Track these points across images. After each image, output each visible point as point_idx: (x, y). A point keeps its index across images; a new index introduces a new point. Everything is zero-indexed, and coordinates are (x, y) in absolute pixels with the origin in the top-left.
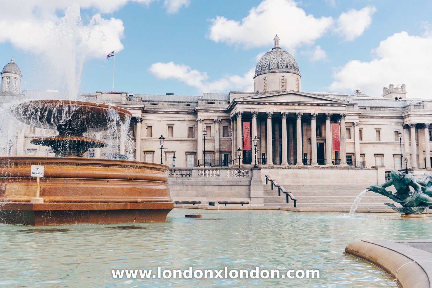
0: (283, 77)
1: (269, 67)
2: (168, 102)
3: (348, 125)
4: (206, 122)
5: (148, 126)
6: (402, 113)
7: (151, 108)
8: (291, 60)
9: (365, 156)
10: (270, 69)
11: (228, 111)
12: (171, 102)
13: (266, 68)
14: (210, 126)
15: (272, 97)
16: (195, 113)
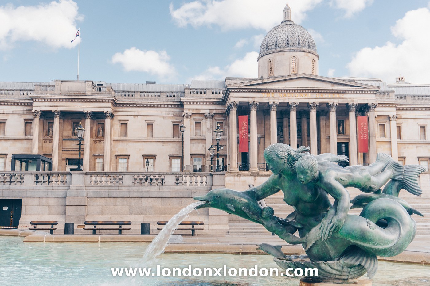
0: (295, 58)
1: (276, 45)
2: (147, 92)
3: (381, 119)
4: (195, 117)
5: (121, 124)
7: (125, 100)
8: (305, 36)
9: (405, 160)
10: (277, 48)
11: (223, 102)
12: (150, 92)
13: (273, 47)
14: (201, 122)
15: (276, 83)
16: (181, 105)
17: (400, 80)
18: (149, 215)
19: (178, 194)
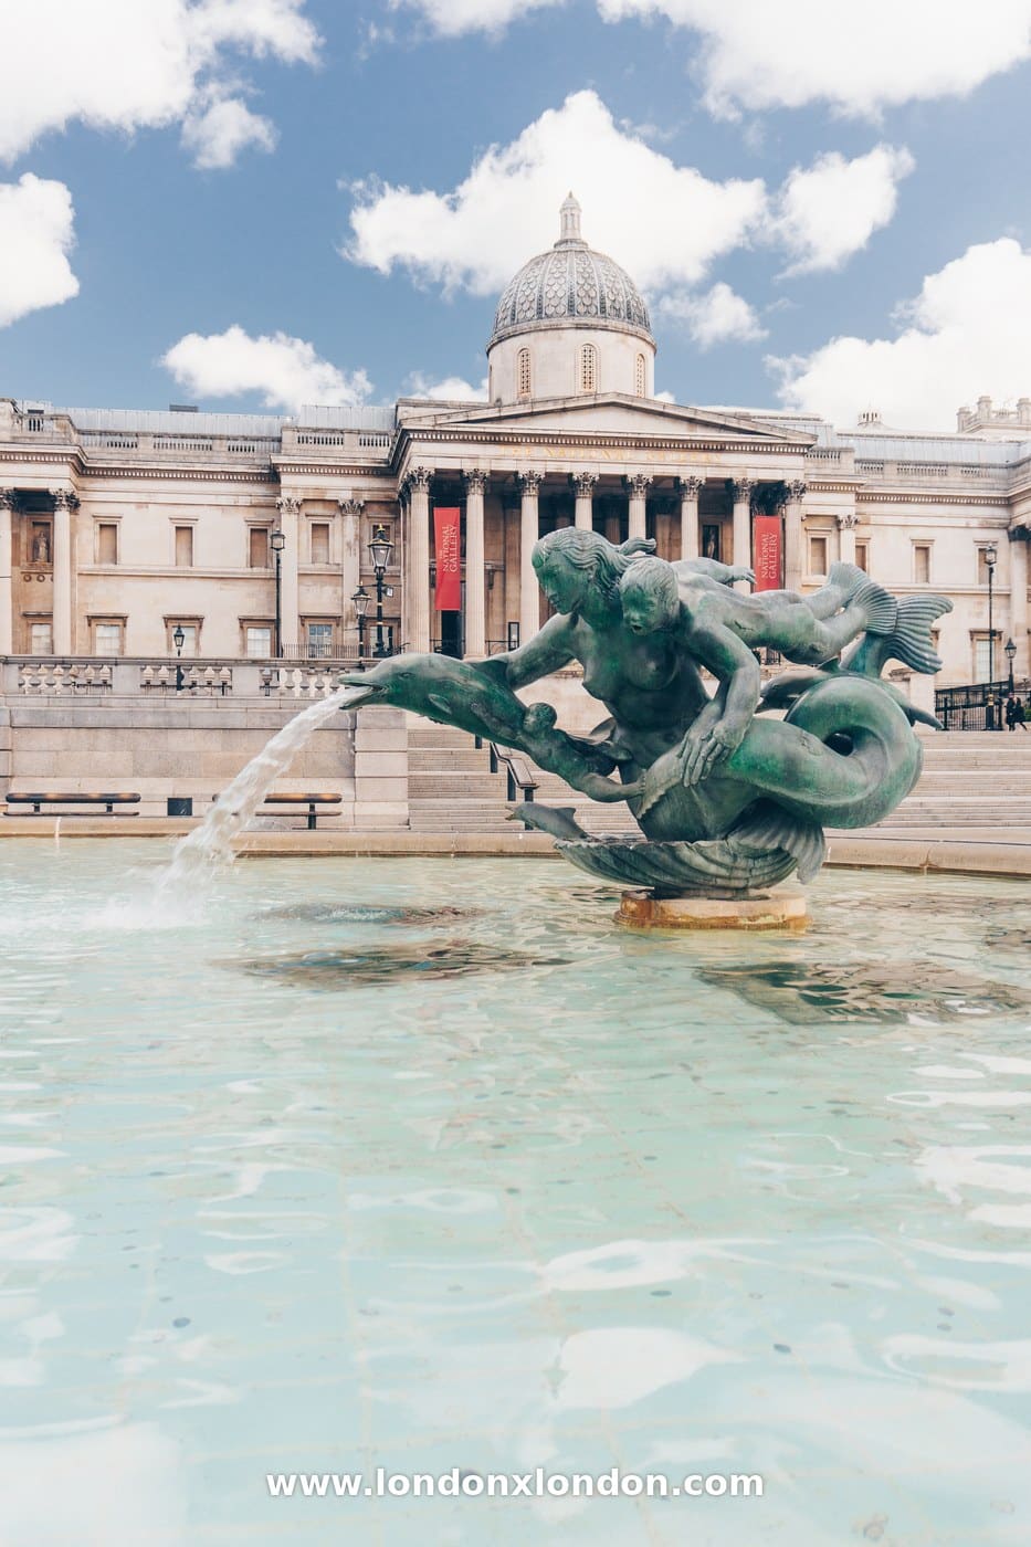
0: (589, 350)
1: (540, 310)
2: (175, 436)
3: (816, 525)
4: (312, 511)
5: (101, 526)
6: (1005, 487)
7: (109, 457)
8: (618, 287)
10: (541, 318)
11: (390, 469)
12: (183, 437)
13: (529, 314)
14: (328, 525)
15: (539, 417)
16: (272, 476)
17: (870, 419)
18: (190, 776)
19: (271, 719)
